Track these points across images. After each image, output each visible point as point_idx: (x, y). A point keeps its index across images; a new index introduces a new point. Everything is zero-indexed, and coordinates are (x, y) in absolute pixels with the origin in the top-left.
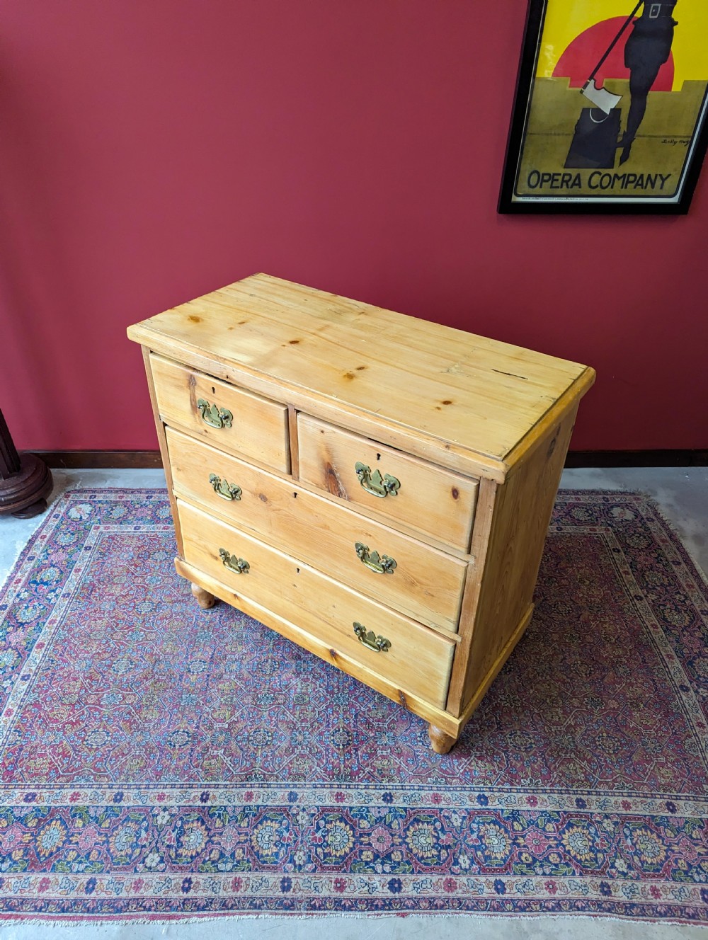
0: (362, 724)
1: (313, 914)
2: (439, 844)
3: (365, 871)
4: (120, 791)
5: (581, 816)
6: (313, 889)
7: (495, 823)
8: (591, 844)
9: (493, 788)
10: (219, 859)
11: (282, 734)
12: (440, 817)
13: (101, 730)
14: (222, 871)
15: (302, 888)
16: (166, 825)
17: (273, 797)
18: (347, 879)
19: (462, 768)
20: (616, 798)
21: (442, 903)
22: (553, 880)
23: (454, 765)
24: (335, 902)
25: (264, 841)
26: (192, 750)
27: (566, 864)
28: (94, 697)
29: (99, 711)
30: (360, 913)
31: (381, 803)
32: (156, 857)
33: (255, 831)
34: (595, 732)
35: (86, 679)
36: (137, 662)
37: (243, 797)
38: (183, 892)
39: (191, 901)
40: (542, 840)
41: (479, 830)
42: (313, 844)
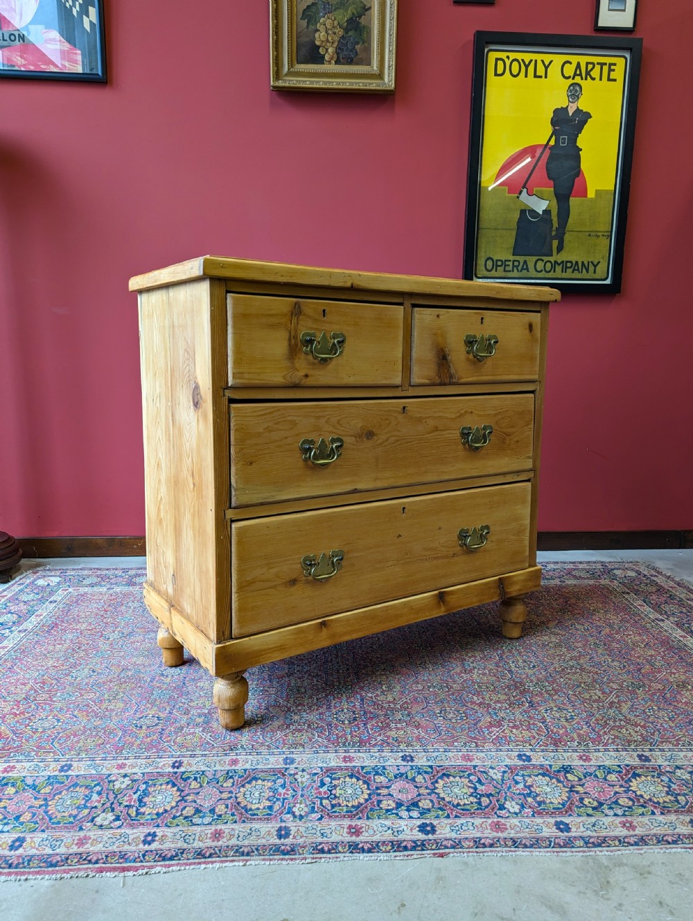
0: (369, 706)
2: (478, 793)
3: (386, 817)
4: (68, 763)
5: (648, 768)
6: (320, 835)
7: (543, 775)
8: (667, 789)
9: (535, 749)
10: (194, 814)
11: (274, 716)
12: (475, 772)
13: (51, 717)
14: (198, 825)
15: (305, 835)
16: (126, 789)
17: (264, 762)
18: (363, 825)
19: (494, 735)
20: (684, 753)
21: (491, 842)
22: (629, 820)
24: (350, 846)
25: (254, 797)
26: (163, 730)
27: (641, 806)
28: (45, 696)
29: (50, 705)
30: (384, 854)
31: (400, 762)
32: (111, 816)
33: (242, 789)
34: (644, 706)
35: (37, 684)
36: (100, 671)
37: (227, 763)
38: (144, 845)
39: (155, 852)
40: (605, 788)
41: (525, 782)
42: (317, 797)
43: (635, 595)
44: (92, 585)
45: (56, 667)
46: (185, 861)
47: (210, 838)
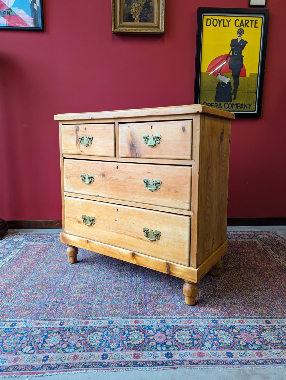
0: (148, 297)
1: (120, 369)
2: (193, 339)
3: (151, 350)
4: (15, 322)
5: (269, 327)
6: (121, 358)
7: (223, 330)
8: (278, 337)
9: (220, 317)
10: (67, 347)
11: (106, 301)
12: (192, 328)
13: (10, 301)
14: (68, 352)
15: (114, 358)
16: (38, 335)
17: (100, 323)
18: (140, 353)
19: (202, 311)
21: (197, 362)
22: (260, 351)
23: (198, 310)
24: (134, 363)
25: (93, 339)
26: (58, 307)
27: (265, 345)
28: (9, 291)
29: (11, 295)
30: (149, 368)
31: (160, 323)
32: (30, 348)
33: (89, 336)
34: (269, 297)
35: (7, 286)
36: (34, 280)
37: (83, 323)
38: (43, 361)
39: (47, 365)
40: (250, 336)
41: (214, 333)
42: (121, 340)
43: (268, 246)
44: (36, 241)
45: (16, 278)
46: (60, 370)
47: (72, 359)
